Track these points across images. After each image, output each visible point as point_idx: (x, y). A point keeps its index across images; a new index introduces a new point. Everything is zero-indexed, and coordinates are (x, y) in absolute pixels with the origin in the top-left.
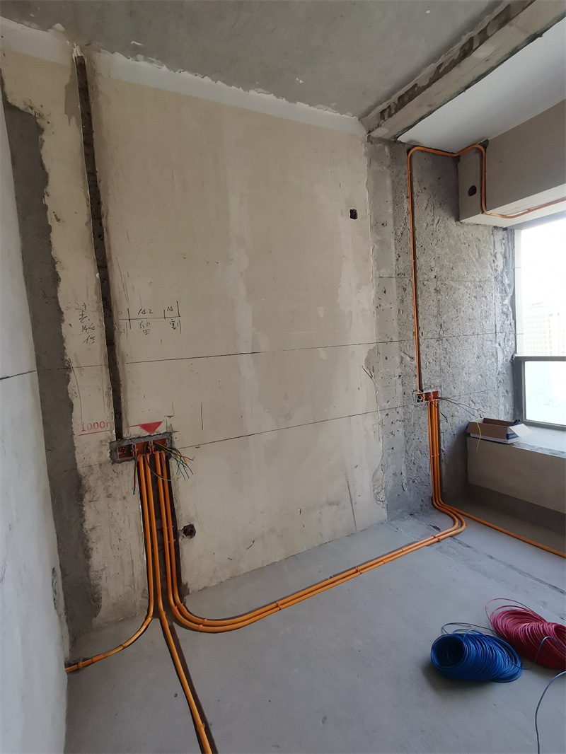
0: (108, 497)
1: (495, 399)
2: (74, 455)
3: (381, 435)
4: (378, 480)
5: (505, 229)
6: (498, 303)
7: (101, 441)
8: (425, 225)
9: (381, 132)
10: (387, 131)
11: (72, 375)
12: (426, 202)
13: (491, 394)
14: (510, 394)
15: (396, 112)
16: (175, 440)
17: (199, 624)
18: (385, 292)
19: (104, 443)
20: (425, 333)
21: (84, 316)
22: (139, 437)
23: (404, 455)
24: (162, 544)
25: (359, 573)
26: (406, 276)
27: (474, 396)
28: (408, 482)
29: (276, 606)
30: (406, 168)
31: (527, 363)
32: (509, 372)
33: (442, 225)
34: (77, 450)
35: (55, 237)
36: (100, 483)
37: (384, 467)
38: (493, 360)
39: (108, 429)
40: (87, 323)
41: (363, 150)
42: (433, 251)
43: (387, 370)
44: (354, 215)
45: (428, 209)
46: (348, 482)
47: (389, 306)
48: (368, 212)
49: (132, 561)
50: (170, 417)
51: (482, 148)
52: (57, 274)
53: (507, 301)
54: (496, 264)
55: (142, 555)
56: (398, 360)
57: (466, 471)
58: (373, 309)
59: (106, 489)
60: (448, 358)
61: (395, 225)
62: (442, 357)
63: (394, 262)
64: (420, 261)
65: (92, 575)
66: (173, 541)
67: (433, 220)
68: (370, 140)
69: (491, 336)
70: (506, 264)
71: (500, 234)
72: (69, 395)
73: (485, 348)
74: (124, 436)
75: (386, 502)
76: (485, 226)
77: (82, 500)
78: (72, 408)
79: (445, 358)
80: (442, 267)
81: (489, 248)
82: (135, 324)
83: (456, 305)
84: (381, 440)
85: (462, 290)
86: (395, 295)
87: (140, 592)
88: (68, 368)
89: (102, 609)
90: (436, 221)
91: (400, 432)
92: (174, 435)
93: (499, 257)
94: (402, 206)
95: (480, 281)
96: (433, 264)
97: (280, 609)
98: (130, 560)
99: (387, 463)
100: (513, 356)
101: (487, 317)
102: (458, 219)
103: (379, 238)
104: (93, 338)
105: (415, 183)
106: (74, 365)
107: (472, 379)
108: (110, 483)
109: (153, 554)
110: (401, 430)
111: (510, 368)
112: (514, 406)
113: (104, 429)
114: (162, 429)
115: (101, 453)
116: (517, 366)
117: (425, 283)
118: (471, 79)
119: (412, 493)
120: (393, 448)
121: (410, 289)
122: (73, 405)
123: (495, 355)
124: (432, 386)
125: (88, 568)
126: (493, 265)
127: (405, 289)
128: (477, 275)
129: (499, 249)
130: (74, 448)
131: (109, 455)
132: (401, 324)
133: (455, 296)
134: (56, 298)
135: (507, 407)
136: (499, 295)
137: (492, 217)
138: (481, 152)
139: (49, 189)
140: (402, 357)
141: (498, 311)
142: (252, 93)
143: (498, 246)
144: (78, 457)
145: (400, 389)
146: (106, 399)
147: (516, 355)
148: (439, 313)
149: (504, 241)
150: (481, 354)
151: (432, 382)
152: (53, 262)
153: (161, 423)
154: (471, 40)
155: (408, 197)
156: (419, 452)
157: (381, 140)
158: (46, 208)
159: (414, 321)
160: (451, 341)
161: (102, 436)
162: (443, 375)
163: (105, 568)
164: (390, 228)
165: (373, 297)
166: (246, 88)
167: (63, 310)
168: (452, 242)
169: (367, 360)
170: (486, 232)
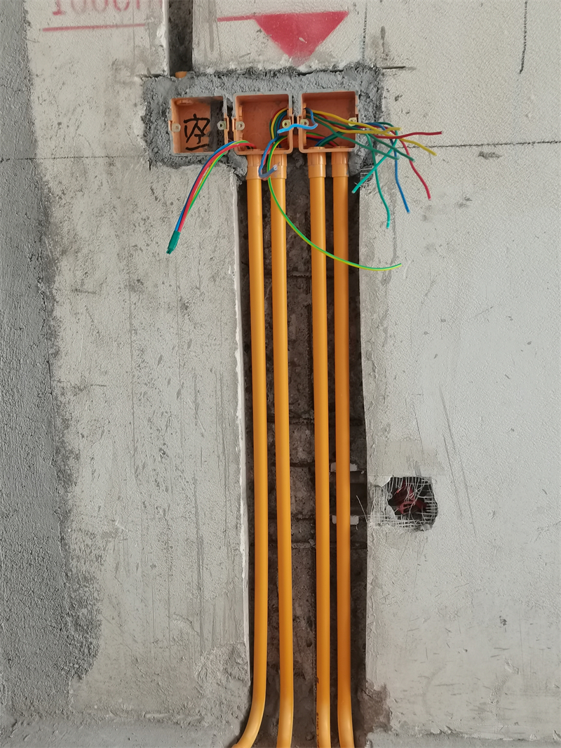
0: (132, 288)
2: (27, 106)
7: (116, 66)
19: (124, 74)
22: (250, 73)
34: (39, 90)
36: (106, 230)
39: (140, 17)
49: (200, 541)
55: (232, 533)
59: (127, 255)
74: (197, 56)
77: (49, 280)
92: (391, 83)
98: (193, 537)
108: (139, 239)
113: (127, 17)
114: (343, 46)
115: (112, 113)
130: (28, 78)
144: (42, 115)
153: (342, 17)
161: (119, 45)
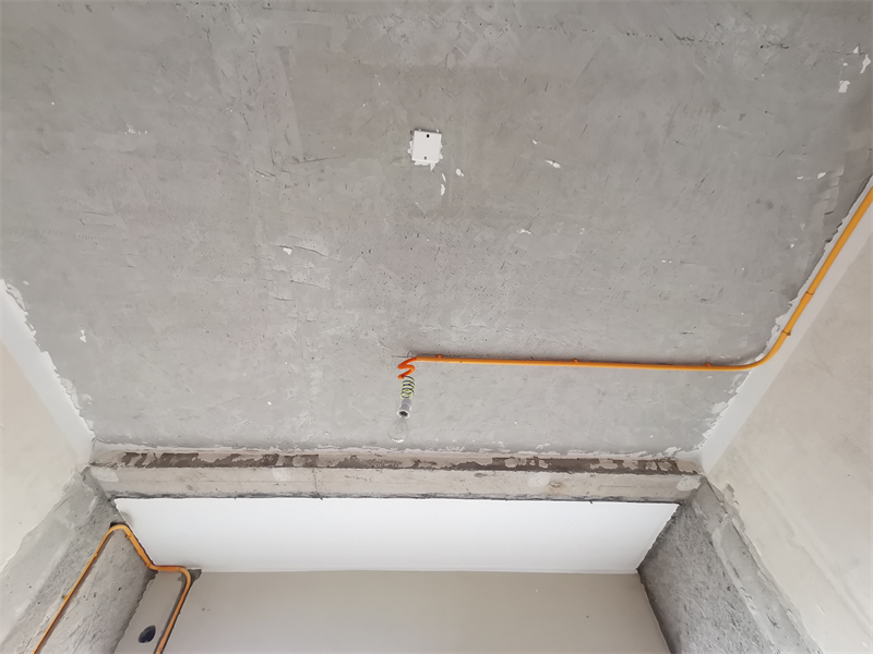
9: (106, 476)
12: (80, 621)
15: (150, 466)
30: (96, 546)
41: (69, 480)
45: (74, 638)
51: (190, 577)
68: (86, 474)
94: (47, 609)
105: (89, 578)
138: (187, 582)
154: (277, 457)
155: (63, 597)
157: (96, 485)
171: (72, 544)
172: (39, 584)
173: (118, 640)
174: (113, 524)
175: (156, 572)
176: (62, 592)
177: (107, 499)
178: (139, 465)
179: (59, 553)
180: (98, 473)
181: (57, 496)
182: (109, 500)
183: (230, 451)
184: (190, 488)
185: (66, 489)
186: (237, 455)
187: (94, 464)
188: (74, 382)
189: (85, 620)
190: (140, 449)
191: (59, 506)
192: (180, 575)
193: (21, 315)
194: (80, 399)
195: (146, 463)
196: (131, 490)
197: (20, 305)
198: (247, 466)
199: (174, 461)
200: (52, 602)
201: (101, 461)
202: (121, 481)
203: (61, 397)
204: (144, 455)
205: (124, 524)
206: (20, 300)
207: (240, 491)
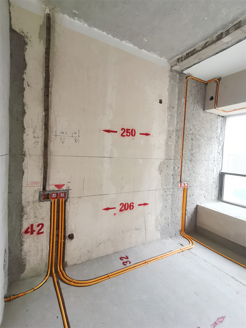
0: (35, 217)
1: (211, 189)
2: (21, 196)
3: (161, 200)
4: (158, 220)
5: (223, 117)
6: (216, 148)
7: (35, 191)
8: (190, 110)
9: (176, 68)
10: (179, 67)
11: (25, 158)
12: (192, 101)
13: (210, 187)
14: (217, 188)
15: (185, 60)
16: (70, 194)
17: (71, 282)
18: (170, 137)
19: (36, 192)
20: (185, 157)
21: (35, 132)
22: (53, 191)
23: (170, 210)
24: (57, 242)
25: (147, 263)
26: (180, 131)
27: (203, 187)
28: (171, 222)
29: (108, 276)
30: (185, 85)
31: (226, 175)
32: (218, 178)
33: (197, 112)
34: (23, 194)
35: (26, 93)
36: (32, 210)
37: (161, 215)
38: (212, 172)
39: (39, 185)
40: (36, 135)
41: (168, 74)
42: (192, 122)
43: (167, 171)
44: (161, 102)
45: (192, 104)
46: (145, 220)
47: (171, 143)
48: (167, 101)
49: (43, 249)
50: (69, 183)
51: (218, 80)
52: (24, 110)
53: (220, 148)
54: (217, 131)
55: (47, 247)
56: (172, 167)
57: (196, 220)
58: (164, 144)
59: (35, 213)
60: (193, 169)
61: (177, 109)
62: (191, 168)
63: (176, 125)
64: (187, 126)
65: (23, 254)
66: (63, 240)
67: (194, 109)
68: (171, 70)
69: (212, 162)
70: (221, 131)
71: (221, 118)
72: (23, 168)
73: (209, 167)
74: (47, 189)
75: (160, 231)
76: (215, 114)
77: (22, 218)
78: (24, 173)
79: (192, 169)
80: (195, 129)
81: (215, 124)
82: (58, 138)
83: (199, 146)
84: (161, 202)
85: (203, 141)
86: (174, 139)
87: (45, 264)
88: (24, 155)
89: (26, 270)
90: (195, 109)
91: (170, 200)
92: (70, 191)
93: (219, 128)
94: (182, 101)
95: (210, 138)
96: (192, 127)
97: (110, 278)
98: (42, 249)
99: (163, 213)
100: (220, 172)
101: (211, 153)
102: (204, 110)
103: (170, 113)
104: (38, 142)
105: (188, 92)
106: (27, 153)
107: (203, 180)
108: (37, 211)
109: (53, 246)
110: (170, 199)
111: (219, 176)
112: (219, 193)
113: (37, 185)
114: (64, 188)
115: (34, 196)
116: (222, 176)
117: (188, 135)
118: (219, 50)
119: (172, 228)
120: (166, 207)
121: (181, 138)
122: (24, 172)
123: (213, 170)
124: (186, 181)
125: (21, 250)
126: (216, 131)
127: (179, 137)
128: (209, 135)
129: (219, 125)
131: (38, 197)
132: (176, 152)
133: (199, 143)
134: (23, 121)
135: (216, 193)
136: (217, 145)
137: (219, 111)
138: (217, 82)
139: (26, 71)
140: (174, 167)
141: (216, 151)
142: (123, 42)
143: (219, 123)
144: (23, 197)
145: (172, 181)
146: (40, 171)
147: (221, 171)
148: (192, 149)
149: (221, 122)
150: (207, 169)
151: (186, 179)
152: (24, 105)
153: (64, 185)
154: (222, 34)
155: (184, 97)
156: (177, 209)
157: (176, 71)
158: (23, 79)
159: (181, 151)
160: (195, 162)
161: (36, 188)
162: (191, 176)
163: (29, 251)
164: (175, 110)
165: (165, 139)
166: (121, 40)
167: (25, 127)
168: (200, 119)
169: (159, 166)
170: (215, 117)
171: (178, 87)
172: (177, 97)
173: (205, 101)
174: (187, 78)
175: (207, 83)
176: (183, 97)
177: (181, 73)
178: (182, 61)
179: (177, 90)
180: (174, 68)
181: (168, 79)
182: (182, 73)
183: (205, 42)
184: (200, 59)
185: (169, 76)
186: (207, 42)
187: (172, 67)
188: (153, 51)
189: (193, 100)
190: (180, 56)
191: (170, 81)
192: (215, 81)
193: (132, 45)
194: (157, 54)
195: (183, 59)
196: (185, 68)
197: (130, 43)
198: (212, 44)
199: (190, 54)
200: (182, 99)
201: (173, 65)
202: (181, 67)
203: (153, 57)
204: (182, 57)
205: (190, 76)
206: (129, 42)
207: (216, 52)
